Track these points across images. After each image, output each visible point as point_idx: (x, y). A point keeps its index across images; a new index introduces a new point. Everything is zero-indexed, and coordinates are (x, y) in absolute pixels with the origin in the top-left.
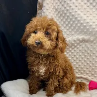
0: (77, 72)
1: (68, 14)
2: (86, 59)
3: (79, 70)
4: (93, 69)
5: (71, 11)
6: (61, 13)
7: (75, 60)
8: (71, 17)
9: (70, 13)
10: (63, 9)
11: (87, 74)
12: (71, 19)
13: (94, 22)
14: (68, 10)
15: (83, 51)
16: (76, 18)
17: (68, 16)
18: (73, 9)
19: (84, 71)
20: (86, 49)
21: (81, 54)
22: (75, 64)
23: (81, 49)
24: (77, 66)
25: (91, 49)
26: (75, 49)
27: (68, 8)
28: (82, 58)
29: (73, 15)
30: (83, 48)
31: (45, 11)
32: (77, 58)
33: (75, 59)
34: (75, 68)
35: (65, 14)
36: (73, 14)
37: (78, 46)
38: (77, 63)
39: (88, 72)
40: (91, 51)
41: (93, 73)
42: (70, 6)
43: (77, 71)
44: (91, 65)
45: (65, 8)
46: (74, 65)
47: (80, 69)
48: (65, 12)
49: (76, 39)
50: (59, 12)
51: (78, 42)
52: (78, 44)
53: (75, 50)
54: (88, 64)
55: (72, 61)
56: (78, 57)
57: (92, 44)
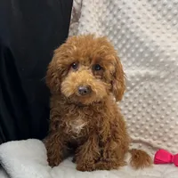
0: (132, 132)
1: (123, 31)
2: (149, 110)
3: (137, 128)
4: (161, 127)
5: (129, 26)
6: (111, 29)
7: (130, 111)
8: (128, 37)
9: (127, 29)
10: (115, 22)
11: (150, 135)
12: (128, 40)
13: (169, 46)
14: (123, 24)
15: (146, 96)
16: (137, 38)
17: (123, 35)
18: (132, 22)
19: (146, 130)
20: (151, 92)
21: (141, 100)
22: (130, 117)
23: (142, 91)
24: (134, 121)
25: (160, 93)
26: (132, 91)
27: (124, 21)
28: (143, 108)
29: (132, 33)
30: (145, 89)
31: (83, 23)
32: (134, 107)
33: (131, 109)
34: (129, 125)
35: (119, 30)
36: (133, 30)
37: (137, 87)
38: (134, 116)
39: (152, 133)
40: (159, 96)
41: (161, 134)
42: (129, 18)
43: (133, 130)
44: (158, 120)
45: (119, 20)
46: (129, 119)
47: (138, 126)
48: (119, 27)
49: (134, 75)
50: (107, 28)
51: (138, 79)
52: (137, 83)
53: (131, 94)
54: (152, 118)
55: (126, 112)
56: (135, 105)
57: (162, 84)
